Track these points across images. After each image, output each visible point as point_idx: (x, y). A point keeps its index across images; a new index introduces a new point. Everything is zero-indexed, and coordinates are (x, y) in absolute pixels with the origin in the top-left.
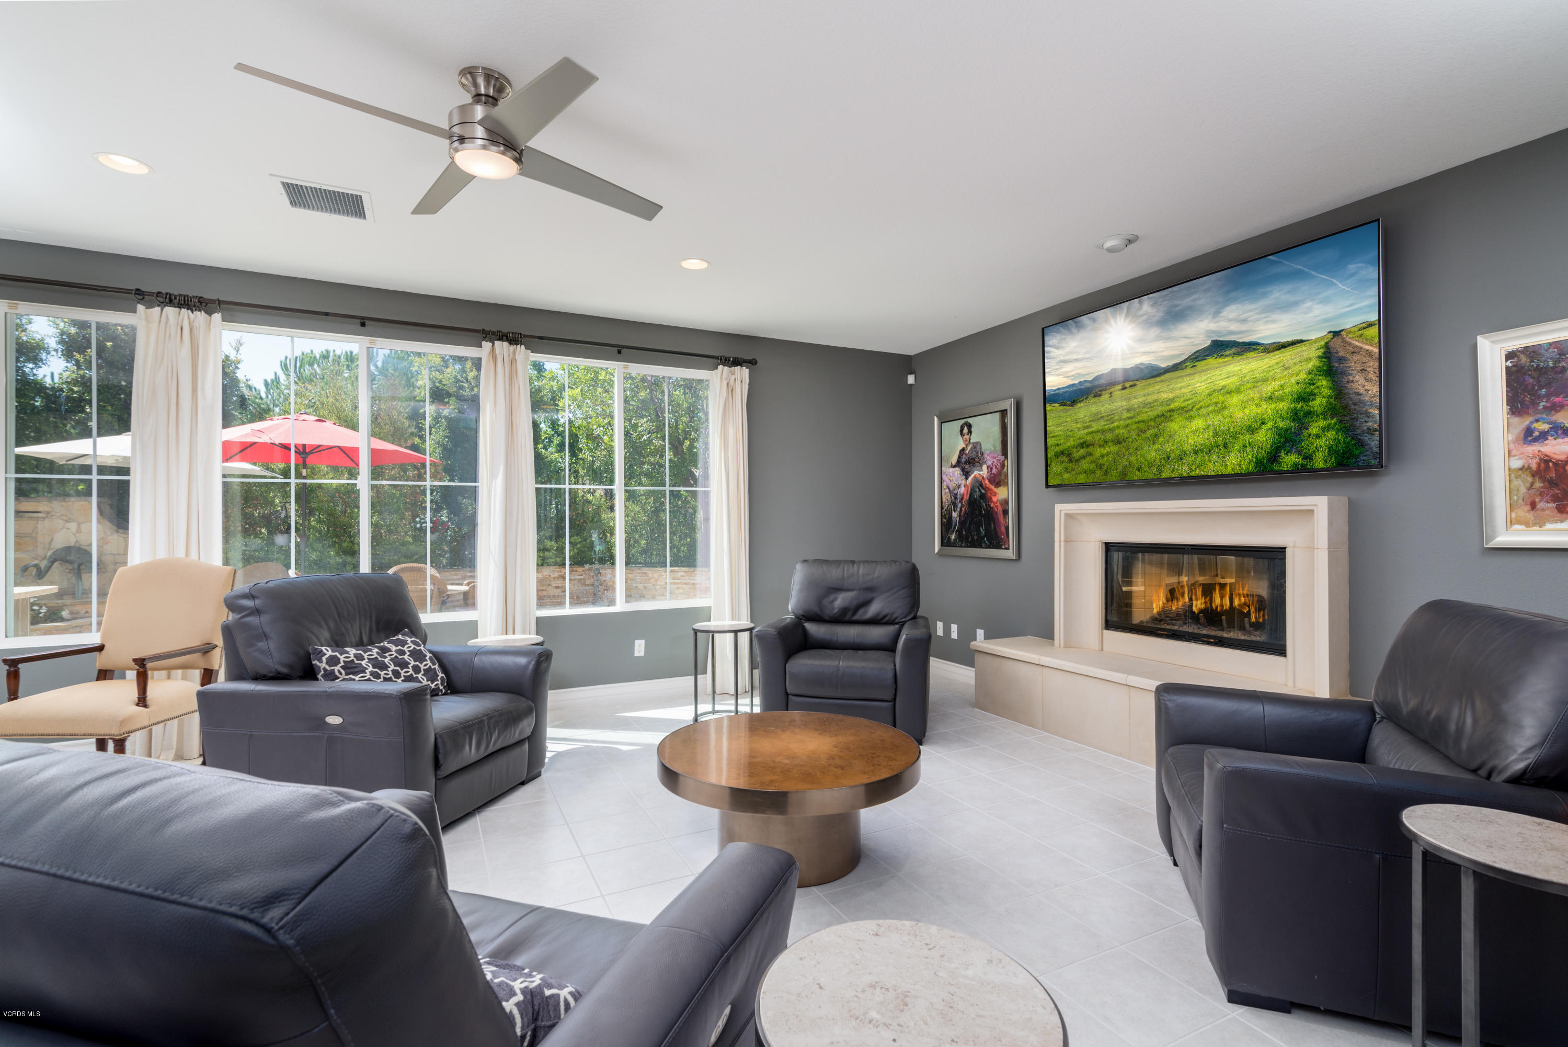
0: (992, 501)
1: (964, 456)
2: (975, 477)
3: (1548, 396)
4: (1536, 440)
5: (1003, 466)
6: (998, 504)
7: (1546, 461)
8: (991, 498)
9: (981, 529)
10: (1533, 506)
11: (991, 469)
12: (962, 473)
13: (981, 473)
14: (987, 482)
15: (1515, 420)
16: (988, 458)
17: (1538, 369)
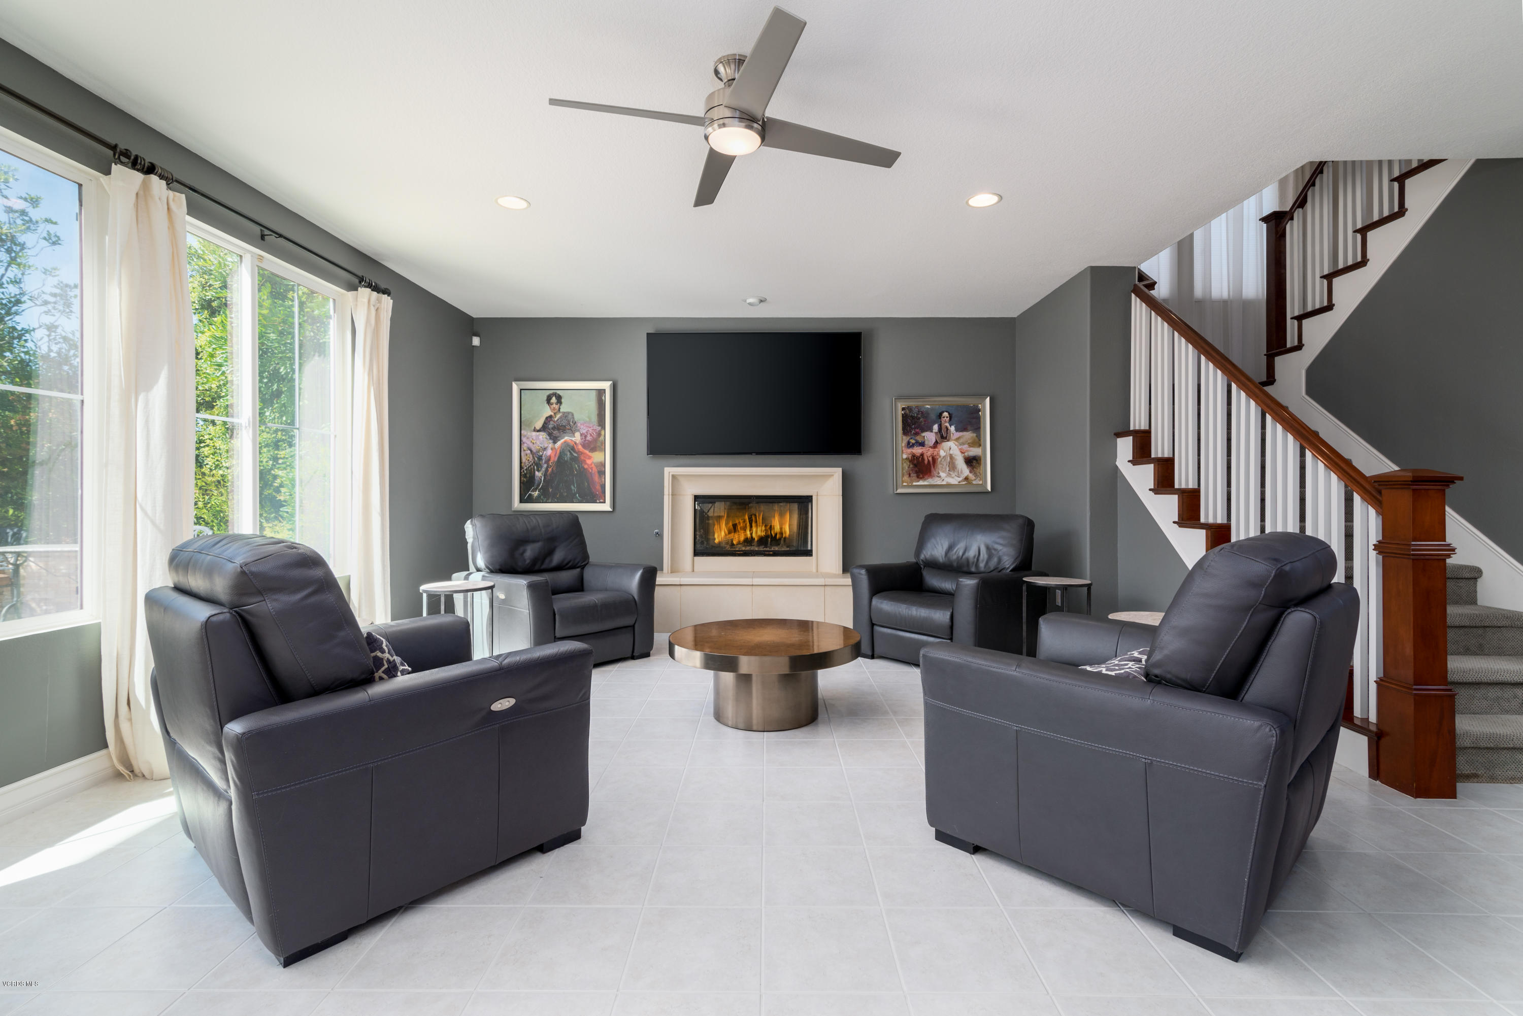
0: (586, 464)
1: (551, 422)
2: (565, 442)
3: (915, 428)
4: (911, 447)
5: (599, 435)
6: (593, 465)
7: (914, 456)
8: (585, 461)
9: (572, 487)
10: (910, 475)
11: (586, 437)
12: (548, 437)
13: (573, 439)
14: (580, 447)
15: (904, 437)
16: (582, 427)
17: (912, 416)
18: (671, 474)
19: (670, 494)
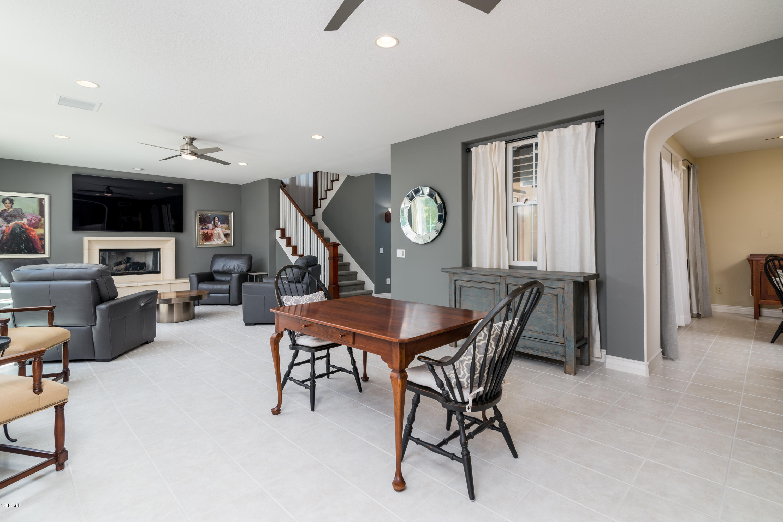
0: (31, 234)
1: (6, 213)
2: (16, 223)
3: (204, 223)
4: (203, 229)
5: (40, 220)
6: (36, 235)
7: (204, 233)
8: (30, 233)
9: (22, 246)
10: (202, 240)
11: (31, 221)
12: (3, 220)
13: (22, 222)
14: (27, 226)
15: (200, 226)
16: (28, 216)
17: (203, 218)
18: (88, 240)
19: (88, 249)
